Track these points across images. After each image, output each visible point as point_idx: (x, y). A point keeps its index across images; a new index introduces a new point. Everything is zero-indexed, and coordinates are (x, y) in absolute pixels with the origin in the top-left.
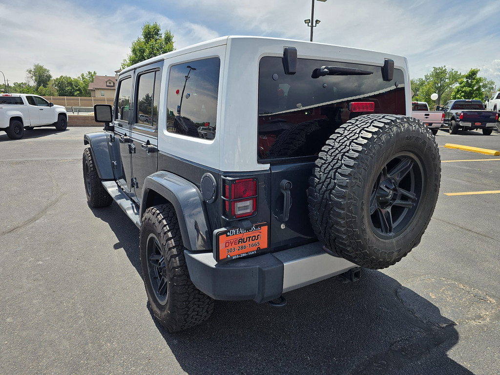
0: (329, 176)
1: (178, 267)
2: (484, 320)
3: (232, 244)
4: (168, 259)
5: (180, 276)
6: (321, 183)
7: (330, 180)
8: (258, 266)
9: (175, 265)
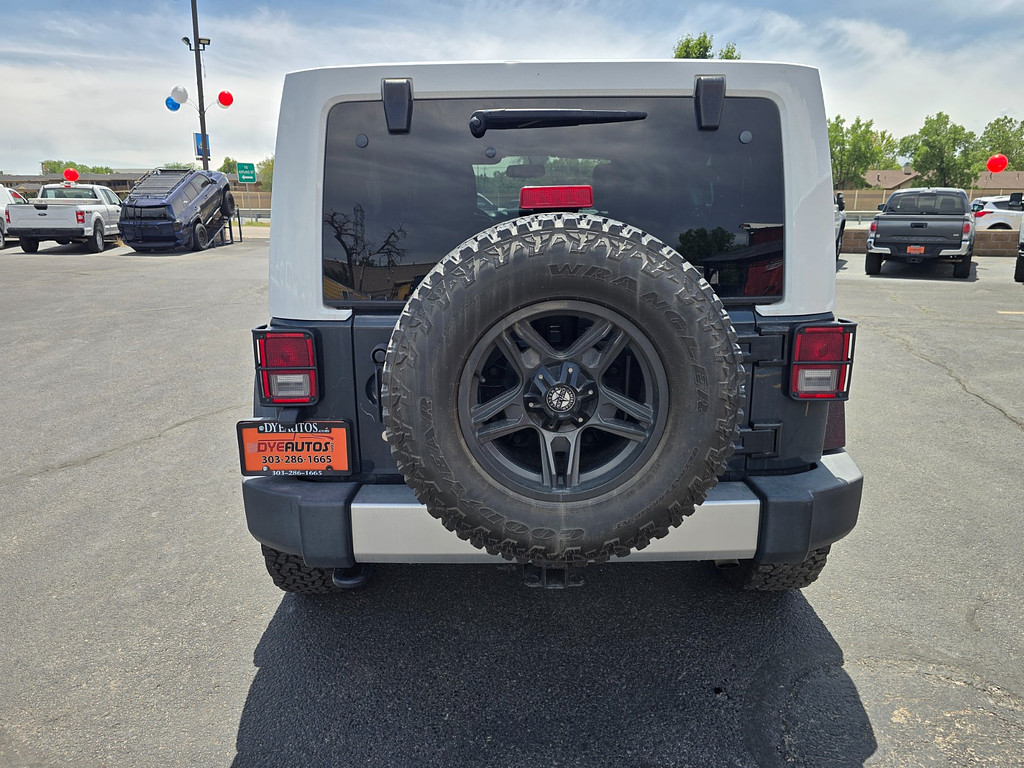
3: (272, 448)
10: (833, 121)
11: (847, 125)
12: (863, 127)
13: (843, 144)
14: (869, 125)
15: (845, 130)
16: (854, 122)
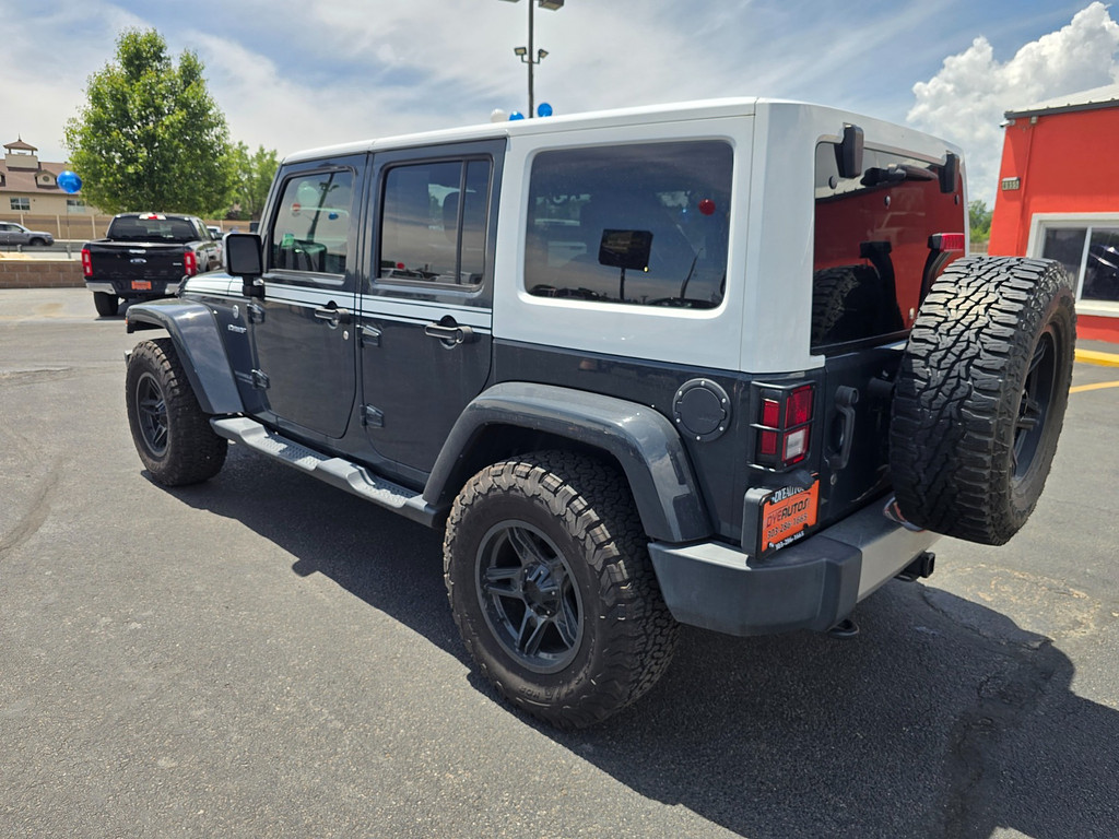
0: (954, 373)
1: (625, 582)
2: (1087, 627)
3: (775, 519)
4: (598, 568)
5: (632, 600)
6: (933, 388)
7: (958, 382)
8: (824, 560)
9: (619, 578)
10: (236, 146)
11: (251, 153)
12: (268, 157)
13: (250, 173)
14: (273, 155)
15: (249, 158)
16: (258, 151)
